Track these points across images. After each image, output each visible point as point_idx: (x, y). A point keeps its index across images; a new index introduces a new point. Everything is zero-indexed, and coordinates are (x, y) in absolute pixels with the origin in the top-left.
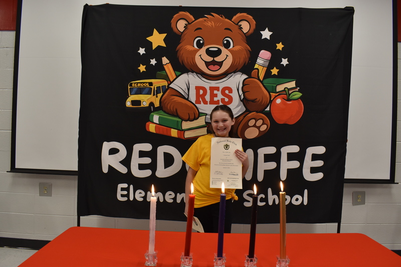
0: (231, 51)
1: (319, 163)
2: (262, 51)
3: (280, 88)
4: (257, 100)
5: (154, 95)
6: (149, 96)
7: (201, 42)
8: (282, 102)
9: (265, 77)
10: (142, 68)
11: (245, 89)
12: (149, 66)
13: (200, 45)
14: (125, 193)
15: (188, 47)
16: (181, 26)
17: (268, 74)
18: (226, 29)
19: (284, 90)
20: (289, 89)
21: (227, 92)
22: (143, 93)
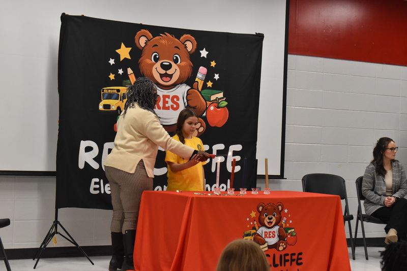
0: (178, 66)
1: (238, 158)
2: (201, 67)
3: (213, 98)
4: (197, 107)
5: (121, 100)
6: (117, 101)
7: (157, 57)
8: (214, 109)
9: (202, 89)
10: (112, 77)
11: (189, 98)
12: (117, 75)
13: (156, 60)
14: (98, 186)
15: (147, 60)
16: (142, 41)
17: (205, 86)
18: (176, 47)
19: (216, 100)
20: (219, 99)
21: (175, 100)
22: (113, 98)
